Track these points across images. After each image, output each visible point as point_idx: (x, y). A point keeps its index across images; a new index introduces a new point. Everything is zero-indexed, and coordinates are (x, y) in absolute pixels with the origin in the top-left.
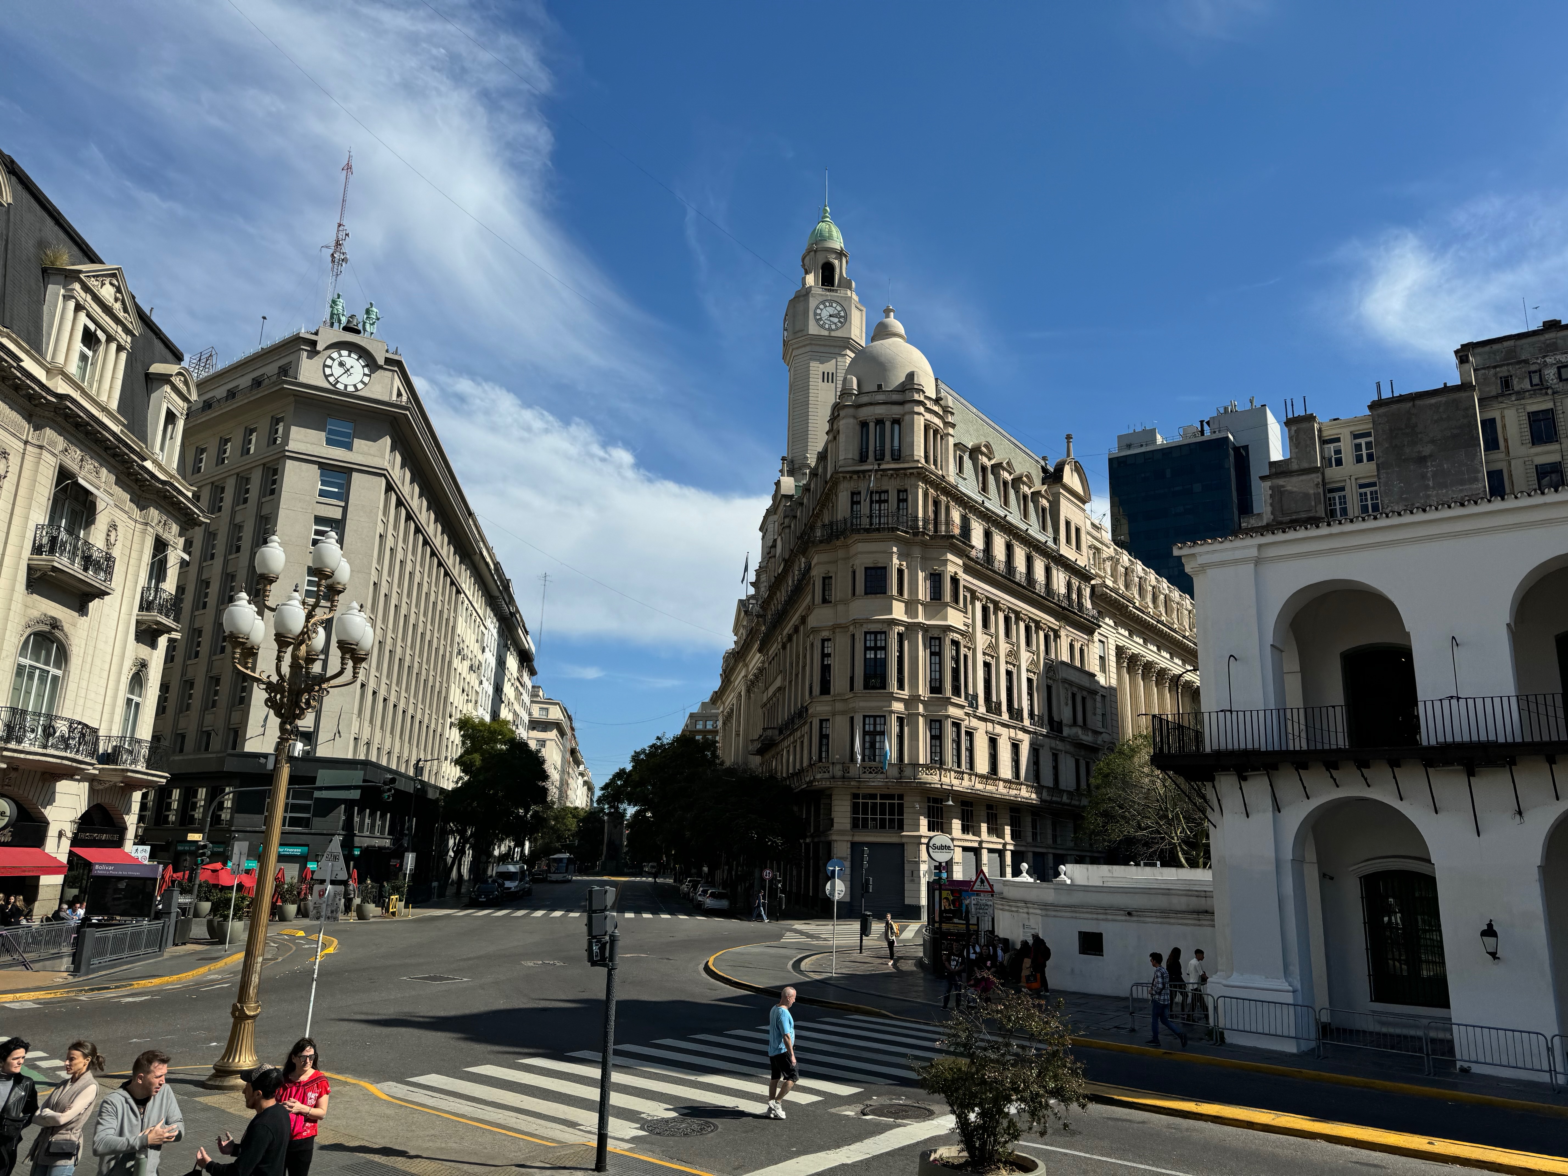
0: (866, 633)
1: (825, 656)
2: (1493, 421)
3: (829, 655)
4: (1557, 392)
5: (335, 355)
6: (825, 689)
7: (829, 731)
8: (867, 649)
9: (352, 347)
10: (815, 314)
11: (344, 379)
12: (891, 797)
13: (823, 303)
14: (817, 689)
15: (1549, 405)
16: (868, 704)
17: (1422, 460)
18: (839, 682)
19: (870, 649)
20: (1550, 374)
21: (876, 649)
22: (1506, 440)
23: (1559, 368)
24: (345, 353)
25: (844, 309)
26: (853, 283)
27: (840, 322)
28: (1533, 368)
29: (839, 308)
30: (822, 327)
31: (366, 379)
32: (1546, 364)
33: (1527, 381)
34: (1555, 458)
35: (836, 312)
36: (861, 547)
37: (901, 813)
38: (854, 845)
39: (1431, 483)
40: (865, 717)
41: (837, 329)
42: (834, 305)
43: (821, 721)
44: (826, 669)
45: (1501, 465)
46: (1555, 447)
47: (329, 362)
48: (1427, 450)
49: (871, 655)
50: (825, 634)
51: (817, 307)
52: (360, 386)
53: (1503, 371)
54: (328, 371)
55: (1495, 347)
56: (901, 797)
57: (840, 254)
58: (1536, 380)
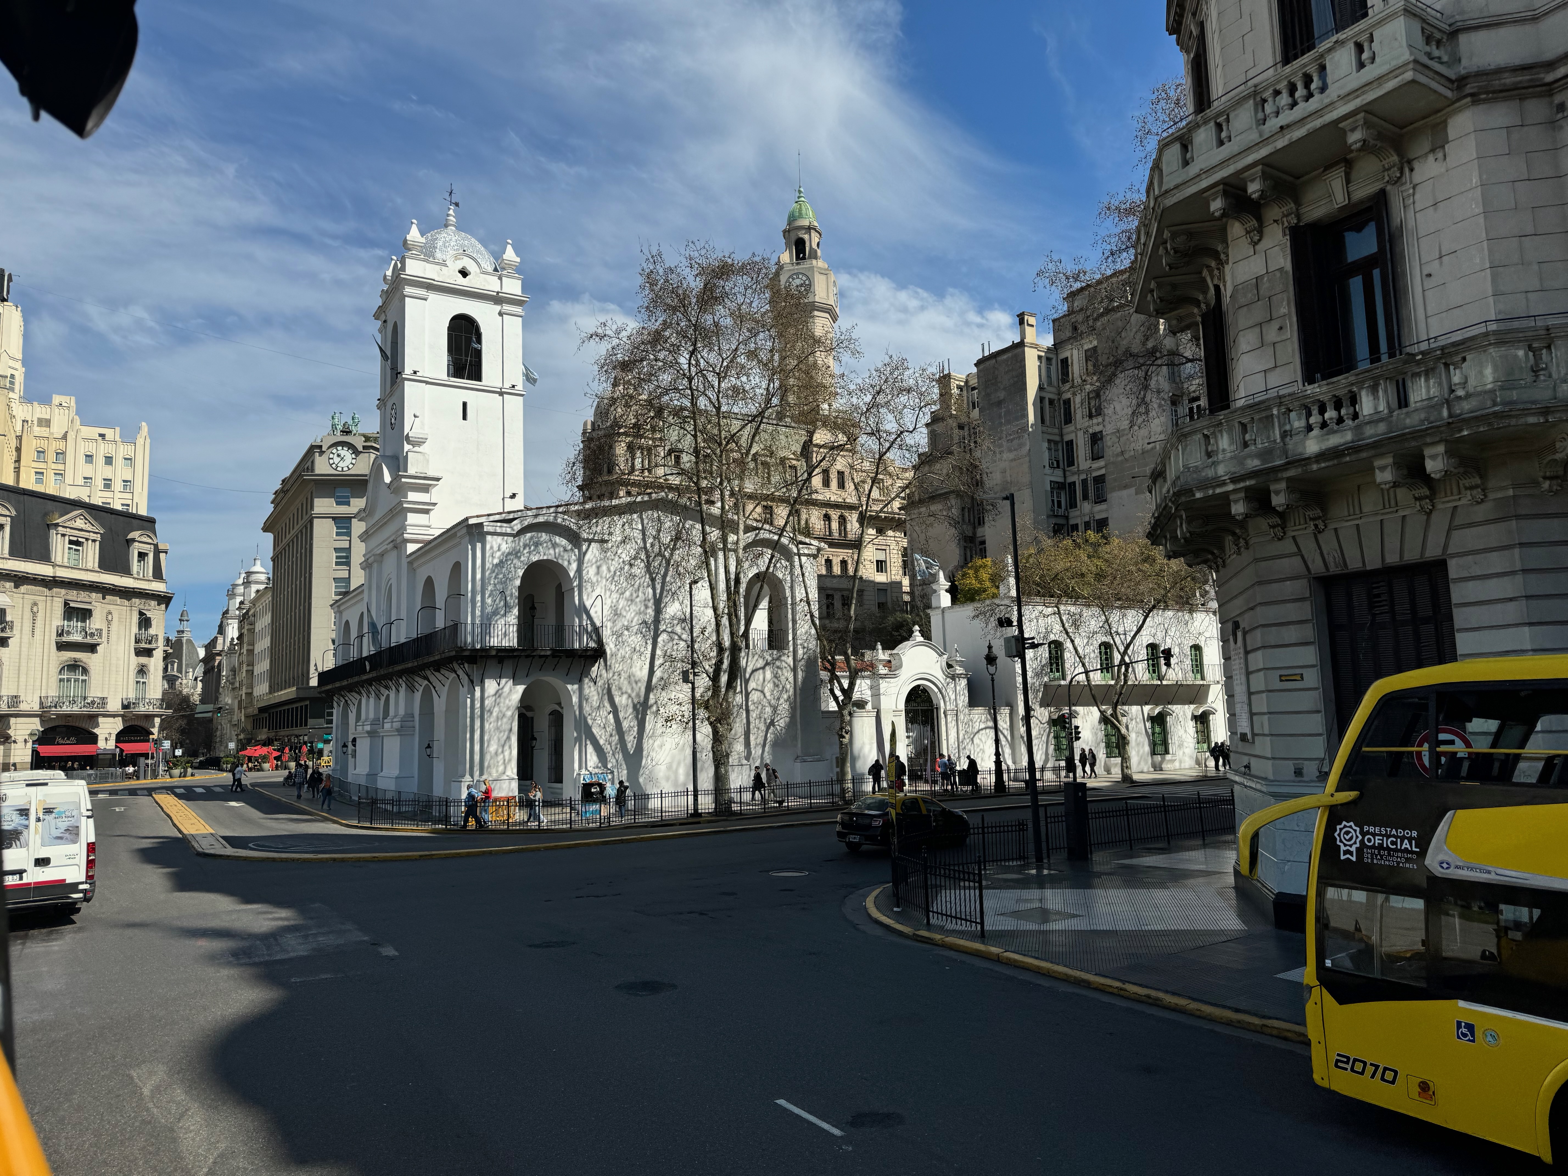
2: (1067, 358)
5: (334, 451)
9: (343, 444)
10: (785, 287)
11: (341, 464)
15: (1094, 344)
17: (999, 404)
22: (1072, 375)
24: (340, 448)
25: (808, 278)
26: (819, 251)
27: (807, 290)
29: (804, 278)
31: (354, 461)
32: (1094, 310)
34: (1096, 386)
39: (1003, 421)
41: (804, 296)
42: (800, 276)
45: (1069, 394)
47: (331, 456)
52: (351, 466)
53: (1073, 317)
54: (331, 462)
57: (811, 228)
58: (1090, 323)
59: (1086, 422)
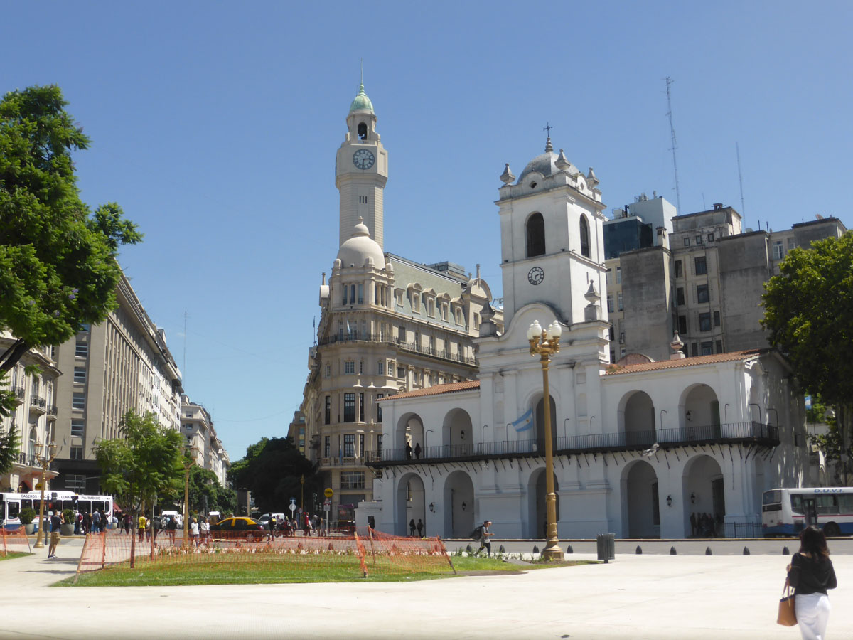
0: (345, 394)
1: (327, 404)
2: (680, 262)
3: (329, 404)
4: (707, 248)
6: (328, 421)
7: (330, 442)
8: (345, 401)
10: (354, 159)
12: (359, 473)
13: (359, 151)
14: (324, 421)
15: (703, 255)
16: (346, 427)
17: (641, 285)
18: (334, 419)
19: (348, 401)
20: (705, 237)
21: (350, 401)
22: (685, 272)
23: (709, 235)
25: (372, 155)
26: (379, 135)
27: (370, 163)
28: (698, 234)
29: (369, 154)
30: (359, 167)
32: (703, 233)
33: (695, 241)
34: (705, 282)
35: (367, 157)
36: (343, 350)
37: (364, 480)
38: (341, 496)
39: (644, 298)
40: (345, 435)
41: (369, 168)
42: (366, 152)
43: (326, 437)
44: (328, 412)
45: (682, 285)
46: (705, 276)
48: (643, 280)
49: (348, 405)
50: (327, 394)
51: (355, 154)
53: (686, 235)
55: (687, 219)
56: (363, 473)
57: (372, 117)
58: (699, 241)
59: (696, 305)
